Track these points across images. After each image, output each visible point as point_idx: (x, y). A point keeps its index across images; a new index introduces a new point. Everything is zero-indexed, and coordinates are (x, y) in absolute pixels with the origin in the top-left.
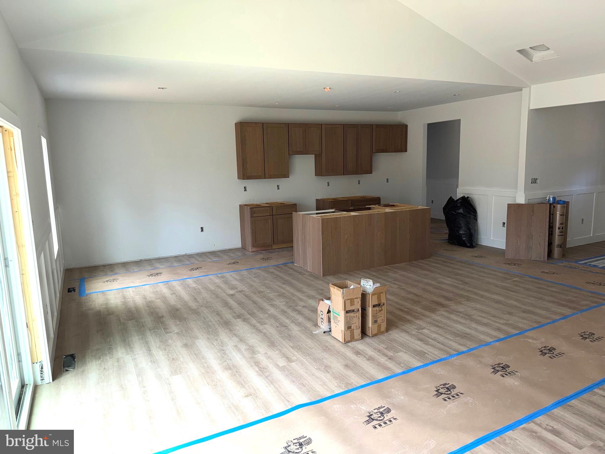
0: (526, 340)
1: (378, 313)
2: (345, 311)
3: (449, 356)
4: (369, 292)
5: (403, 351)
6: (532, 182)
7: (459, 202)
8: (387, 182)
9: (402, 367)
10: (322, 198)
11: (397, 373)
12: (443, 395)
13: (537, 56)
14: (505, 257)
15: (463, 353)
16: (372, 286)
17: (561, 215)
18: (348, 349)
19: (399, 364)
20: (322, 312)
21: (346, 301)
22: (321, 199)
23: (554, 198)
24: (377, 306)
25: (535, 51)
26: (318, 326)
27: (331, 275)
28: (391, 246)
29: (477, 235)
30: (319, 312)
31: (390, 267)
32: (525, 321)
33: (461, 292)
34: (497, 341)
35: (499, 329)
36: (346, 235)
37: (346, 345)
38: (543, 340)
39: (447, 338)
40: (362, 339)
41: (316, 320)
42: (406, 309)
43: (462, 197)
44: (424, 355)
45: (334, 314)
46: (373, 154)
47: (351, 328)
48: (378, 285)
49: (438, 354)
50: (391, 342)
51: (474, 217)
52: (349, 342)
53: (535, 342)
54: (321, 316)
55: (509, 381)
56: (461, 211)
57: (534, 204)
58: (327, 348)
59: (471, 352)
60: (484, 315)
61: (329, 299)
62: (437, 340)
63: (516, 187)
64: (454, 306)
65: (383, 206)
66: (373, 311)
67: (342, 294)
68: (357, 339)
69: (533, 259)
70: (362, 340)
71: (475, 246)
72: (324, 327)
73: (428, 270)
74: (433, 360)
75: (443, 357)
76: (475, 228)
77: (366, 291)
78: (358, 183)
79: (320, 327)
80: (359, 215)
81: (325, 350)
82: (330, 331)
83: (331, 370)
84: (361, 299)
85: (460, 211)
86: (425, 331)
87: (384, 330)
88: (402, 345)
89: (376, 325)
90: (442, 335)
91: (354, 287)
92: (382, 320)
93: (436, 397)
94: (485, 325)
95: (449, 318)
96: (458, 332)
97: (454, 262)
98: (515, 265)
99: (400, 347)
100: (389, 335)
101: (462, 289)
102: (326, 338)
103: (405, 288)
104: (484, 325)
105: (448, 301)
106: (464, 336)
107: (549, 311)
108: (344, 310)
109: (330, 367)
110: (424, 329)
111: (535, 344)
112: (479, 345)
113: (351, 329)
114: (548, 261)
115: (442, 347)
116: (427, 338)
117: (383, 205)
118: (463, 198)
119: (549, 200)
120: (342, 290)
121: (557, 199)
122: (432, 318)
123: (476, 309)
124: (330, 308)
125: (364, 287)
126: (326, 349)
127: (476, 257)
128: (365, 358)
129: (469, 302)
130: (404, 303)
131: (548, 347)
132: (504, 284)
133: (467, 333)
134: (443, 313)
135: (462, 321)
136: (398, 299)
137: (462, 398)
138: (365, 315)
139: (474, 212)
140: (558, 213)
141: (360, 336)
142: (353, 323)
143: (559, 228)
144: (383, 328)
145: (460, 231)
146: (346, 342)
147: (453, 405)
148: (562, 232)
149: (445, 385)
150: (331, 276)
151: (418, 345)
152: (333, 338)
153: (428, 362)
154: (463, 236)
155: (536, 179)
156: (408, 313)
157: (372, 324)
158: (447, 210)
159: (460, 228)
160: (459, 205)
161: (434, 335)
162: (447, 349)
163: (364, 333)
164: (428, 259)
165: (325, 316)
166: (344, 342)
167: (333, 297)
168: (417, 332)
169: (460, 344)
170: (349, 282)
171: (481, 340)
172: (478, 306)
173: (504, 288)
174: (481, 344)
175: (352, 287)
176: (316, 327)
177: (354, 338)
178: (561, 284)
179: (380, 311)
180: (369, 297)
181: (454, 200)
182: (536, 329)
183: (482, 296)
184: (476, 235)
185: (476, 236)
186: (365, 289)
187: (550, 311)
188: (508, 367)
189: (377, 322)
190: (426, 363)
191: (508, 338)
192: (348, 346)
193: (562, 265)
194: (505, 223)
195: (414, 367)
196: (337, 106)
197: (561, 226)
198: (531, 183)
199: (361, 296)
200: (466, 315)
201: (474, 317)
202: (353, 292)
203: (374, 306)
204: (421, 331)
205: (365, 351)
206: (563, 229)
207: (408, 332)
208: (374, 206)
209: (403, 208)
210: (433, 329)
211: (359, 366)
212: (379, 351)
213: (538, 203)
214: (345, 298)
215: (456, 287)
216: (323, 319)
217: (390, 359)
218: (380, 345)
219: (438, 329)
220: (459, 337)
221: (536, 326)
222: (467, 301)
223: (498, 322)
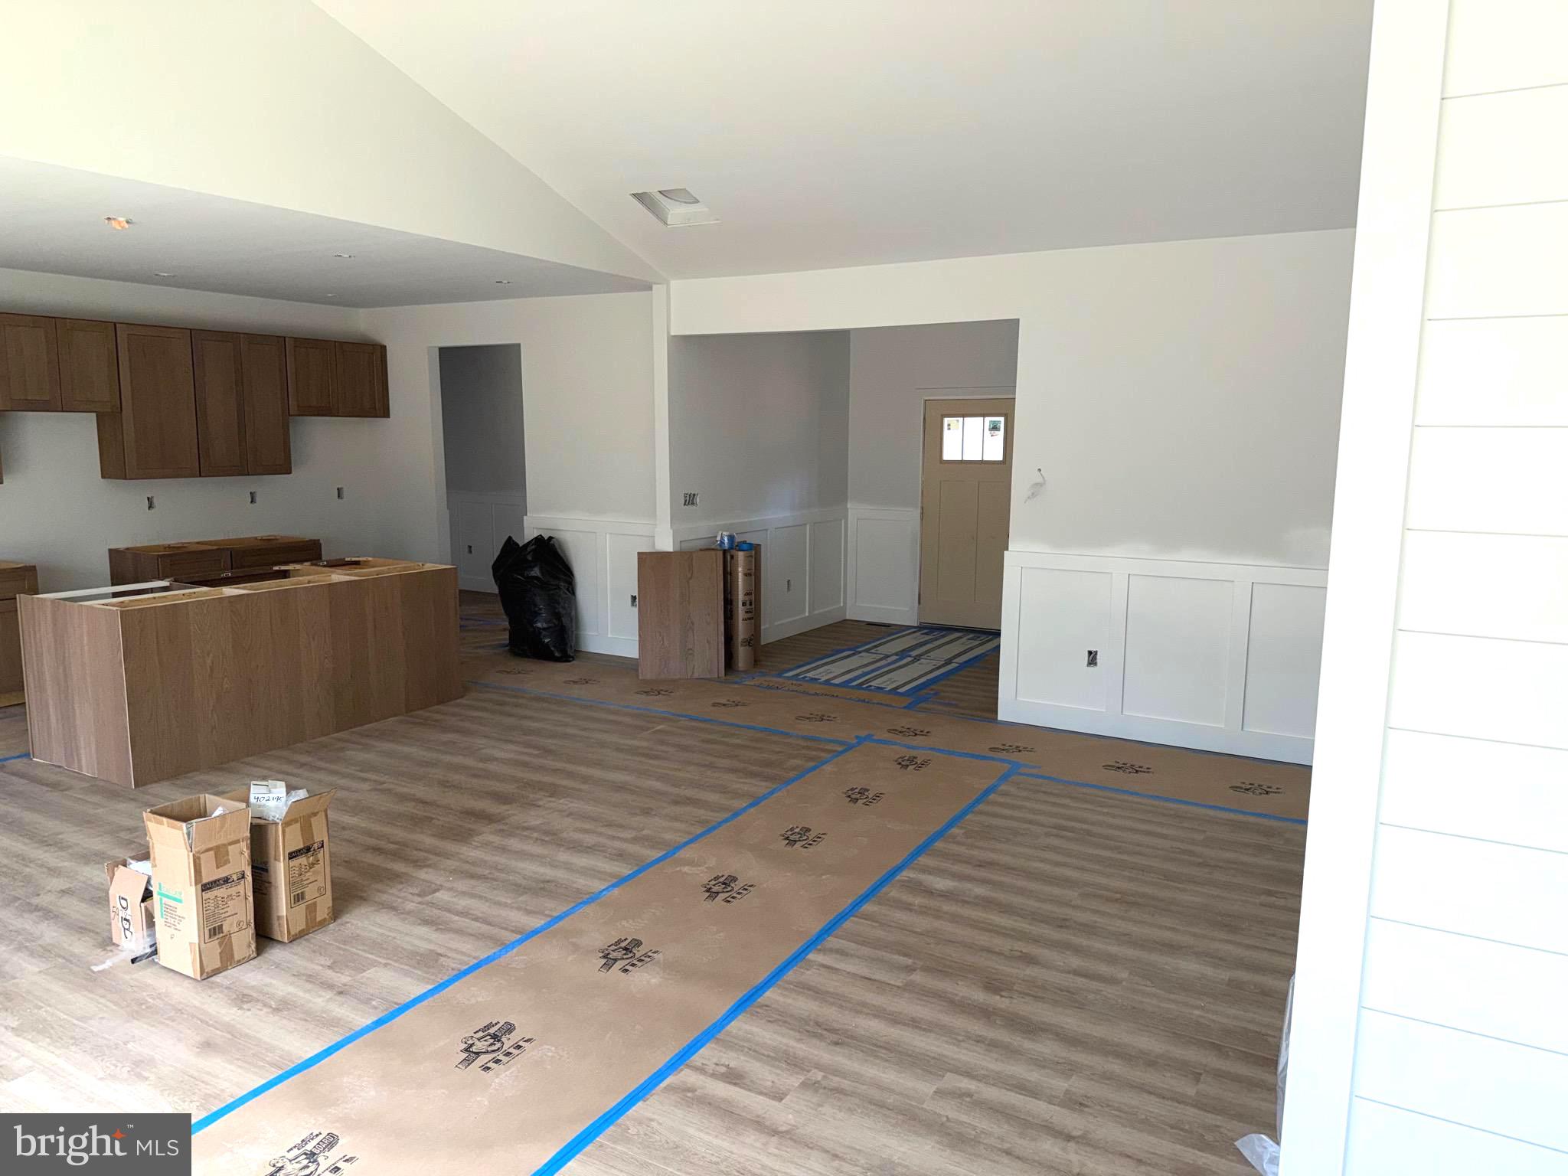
0: (678, 869)
1: (306, 872)
2: (199, 886)
3: (500, 951)
4: (275, 819)
5: (380, 963)
6: (686, 501)
7: (529, 549)
8: (339, 497)
9: (375, 1008)
10: (130, 546)
11: (360, 1028)
12: (482, 1057)
13: (676, 213)
14: (638, 676)
15: (535, 932)
16: (284, 800)
17: (746, 575)
18: (214, 995)
19: (367, 1001)
20: (123, 902)
21: (202, 856)
22: (127, 549)
23: (731, 538)
24: (302, 854)
25: (669, 200)
26: (114, 944)
27: (163, 779)
28: (351, 677)
29: (577, 628)
30: (114, 902)
31: (353, 733)
32: (677, 825)
33: (536, 777)
34: (614, 886)
35: (621, 856)
36: (208, 655)
37: (208, 982)
38: (712, 862)
39: (498, 904)
40: (258, 954)
41: (108, 927)
42: (392, 846)
43: (536, 538)
44: (437, 961)
45: (165, 900)
46: (290, 418)
47: (222, 933)
48: (302, 794)
49: (471, 950)
50: (344, 944)
51: (567, 585)
52: (216, 972)
53: (695, 870)
54: (120, 912)
55: (644, 979)
56: (536, 572)
57: (691, 552)
58: (144, 1007)
59: (555, 927)
60: (587, 826)
61: (145, 856)
62: (470, 914)
63: (652, 513)
64: (517, 815)
65: (325, 566)
66: (289, 869)
67: (186, 836)
68: (243, 959)
69: (696, 675)
70: (259, 958)
71: (573, 657)
72: (134, 943)
73: (458, 731)
74: (459, 970)
75: (486, 956)
76: (570, 613)
77: (265, 815)
78: (250, 500)
79: (118, 946)
80: (248, 595)
81: (137, 1012)
82: (155, 952)
83: (154, 1070)
84: (249, 842)
85: (533, 574)
86: (442, 896)
87: (327, 917)
88: (376, 946)
89: (301, 908)
90: (485, 897)
91: (224, 811)
92: (319, 889)
93: (464, 1068)
94: (590, 850)
95: (504, 850)
96: (524, 882)
97: (521, 701)
98: (659, 694)
99: (372, 954)
100: (342, 928)
101: (541, 768)
102: (144, 975)
103: (391, 786)
104: (587, 852)
105: (504, 804)
106: (542, 888)
107: (725, 792)
108: (196, 884)
109: (151, 1062)
110: (437, 890)
111: (697, 874)
112: (573, 905)
113: (221, 935)
114: (728, 677)
115: (485, 928)
116: (445, 913)
117: (325, 563)
118: (539, 540)
119: (722, 542)
120: (184, 825)
121: (738, 539)
122: (461, 856)
123: (570, 814)
124: (152, 882)
125: (260, 806)
126: (140, 1009)
127: (575, 682)
128: (265, 1010)
129: (553, 799)
130: (387, 830)
131: (722, 876)
132: (635, 743)
133: (548, 878)
134: (492, 838)
135: (537, 849)
136: (372, 821)
137: (531, 1052)
138: (267, 885)
139: (565, 575)
140: (740, 569)
141: (253, 946)
142: (227, 914)
143: (744, 604)
144: (323, 911)
145: (536, 622)
146: (207, 975)
147: (506, 1076)
148: (751, 612)
149: (488, 1029)
150: (166, 783)
151: (421, 938)
152: (163, 971)
153: (446, 978)
154: (544, 633)
155: (694, 495)
156: (396, 855)
157: (290, 907)
158: (502, 571)
159: (537, 614)
160: (530, 558)
161: (463, 903)
162: (495, 931)
163: (264, 935)
164: (458, 701)
165: (135, 910)
166: (201, 975)
167: (157, 849)
168: (419, 903)
169: (529, 912)
170: (210, 799)
171: (579, 891)
172: (575, 805)
173: (634, 751)
174: (580, 901)
175: (218, 812)
176: (105, 950)
177: (232, 956)
178: (749, 728)
179: (312, 865)
180: (277, 831)
181: (517, 545)
182: (699, 840)
183: (585, 779)
184: (574, 629)
185: (575, 632)
186: (262, 812)
187: (729, 792)
188: (638, 943)
189: (303, 899)
190: (441, 981)
191: (640, 873)
192: (213, 985)
193: (752, 683)
194: (635, 597)
195: (407, 1001)
196: (166, 275)
197: (747, 598)
198: (685, 504)
199: (249, 835)
200: (547, 833)
201: (565, 835)
202: (222, 827)
203: (292, 856)
204: (429, 898)
205: (266, 989)
206: (751, 604)
207: (394, 908)
208: (298, 567)
209: (383, 571)
210: (462, 885)
211: (246, 1035)
212: (310, 978)
213: (701, 550)
214: (195, 848)
215: (525, 764)
216: (128, 920)
217: (341, 993)
218: (312, 961)
219: (473, 882)
220: (526, 893)
221: (699, 830)
222: (550, 797)
223: (618, 837)
